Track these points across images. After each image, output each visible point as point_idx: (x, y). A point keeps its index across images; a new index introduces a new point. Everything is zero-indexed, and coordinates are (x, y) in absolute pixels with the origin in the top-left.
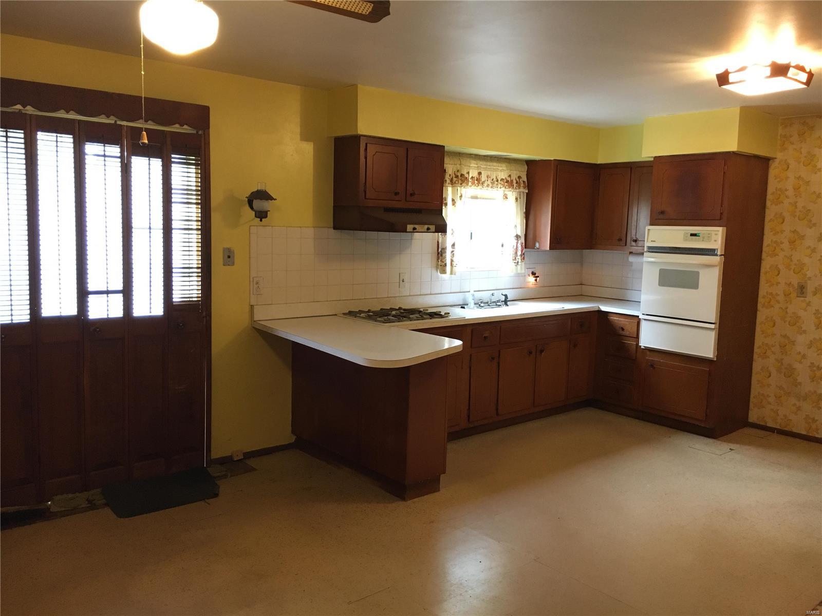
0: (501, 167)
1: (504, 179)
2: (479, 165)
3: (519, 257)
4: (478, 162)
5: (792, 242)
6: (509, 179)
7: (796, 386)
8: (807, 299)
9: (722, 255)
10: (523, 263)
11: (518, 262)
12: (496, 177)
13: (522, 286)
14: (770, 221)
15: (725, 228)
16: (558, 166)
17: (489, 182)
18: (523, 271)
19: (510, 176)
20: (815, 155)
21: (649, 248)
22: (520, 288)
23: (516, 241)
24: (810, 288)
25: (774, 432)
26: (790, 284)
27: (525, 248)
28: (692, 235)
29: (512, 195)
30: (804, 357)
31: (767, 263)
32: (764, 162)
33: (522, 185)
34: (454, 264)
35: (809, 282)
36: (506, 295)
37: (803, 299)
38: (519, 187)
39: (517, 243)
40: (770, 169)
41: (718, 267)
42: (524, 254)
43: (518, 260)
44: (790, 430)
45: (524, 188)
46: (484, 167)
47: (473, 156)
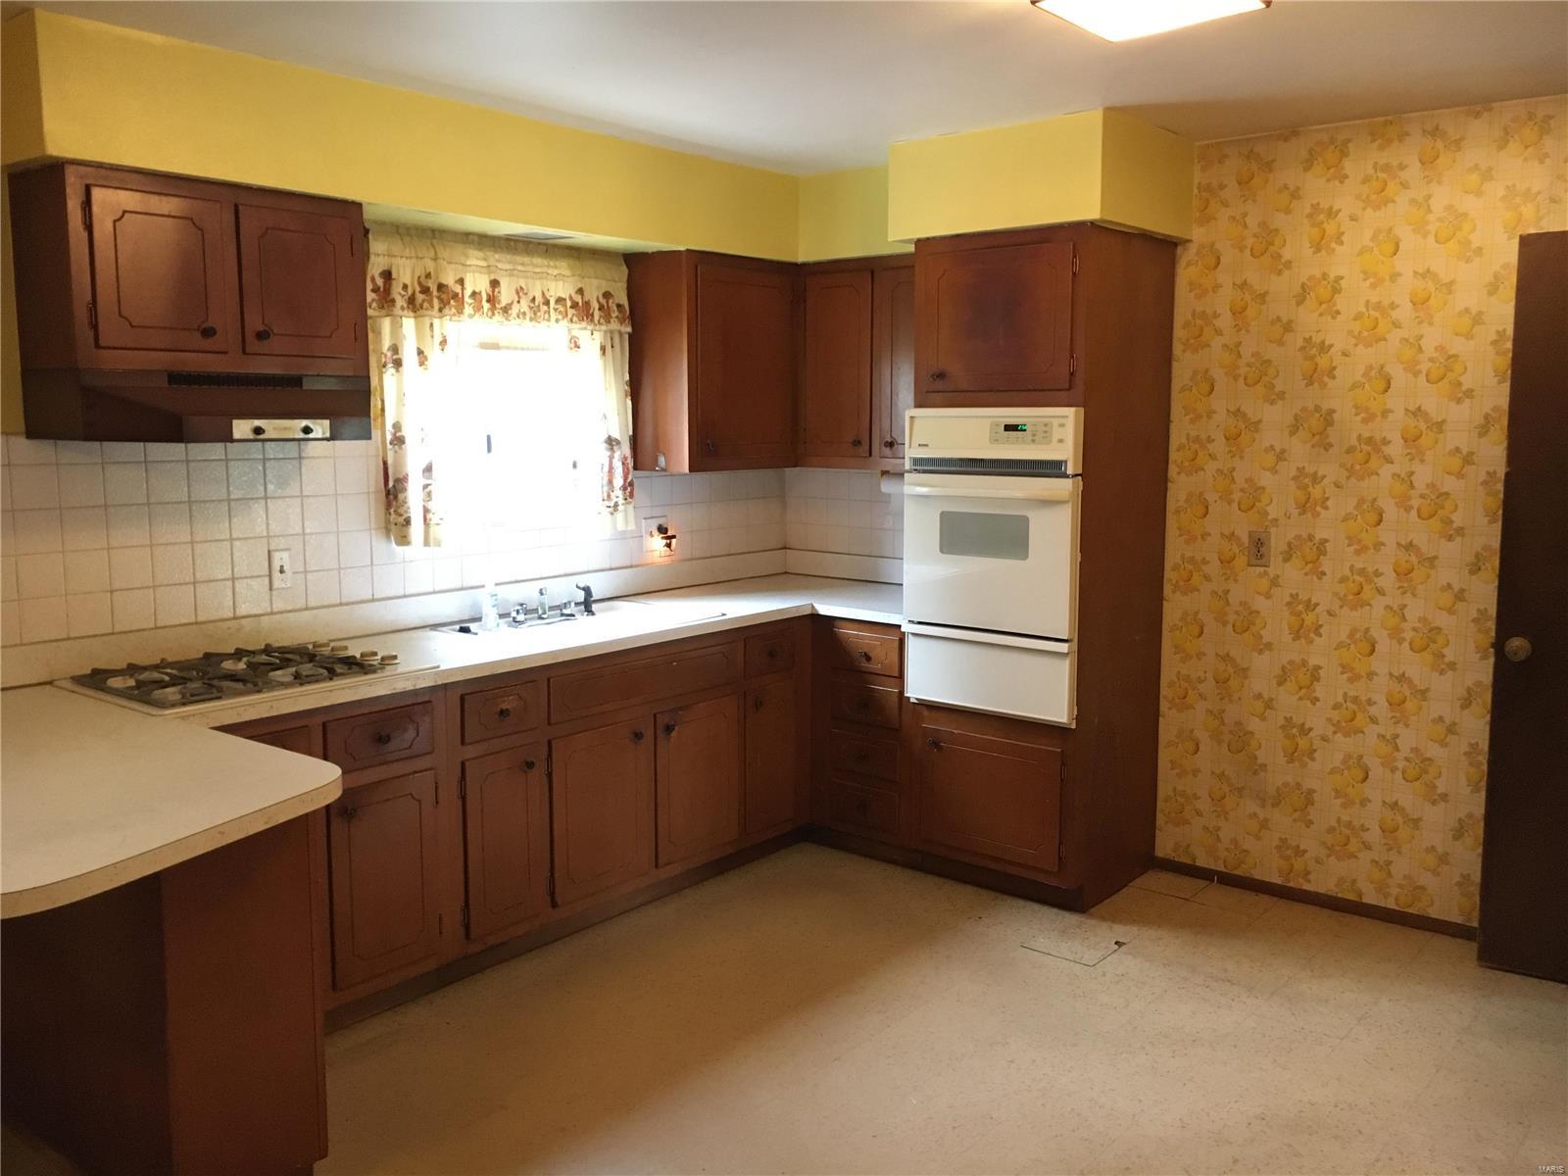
0: (556, 267)
1: (565, 300)
2: (492, 262)
3: (620, 493)
4: (489, 254)
5: (1232, 438)
6: (578, 299)
7: (1255, 773)
8: (1272, 571)
9: (1077, 475)
10: (630, 508)
11: (616, 505)
12: (543, 294)
13: (634, 563)
14: (1183, 390)
15: (1082, 410)
16: (699, 268)
17: (524, 305)
18: (632, 527)
19: (580, 291)
20: (1277, 230)
21: (916, 461)
22: (631, 567)
23: (609, 453)
24: (1277, 543)
25: (1213, 881)
26: (1231, 537)
27: (635, 468)
28: (1008, 428)
29: (591, 339)
30: (1269, 704)
31: (1180, 489)
32: (1165, 249)
33: (615, 314)
34: (433, 518)
35: (1273, 530)
36: (588, 588)
37: (1262, 569)
38: (607, 317)
39: (611, 458)
40: (1177, 266)
41: (1070, 504)
42: (631, 484)
43: (615, 500)
44: (1247, 875)
45: (622, 321)
46: (508, 267)
47: (476, 238)
